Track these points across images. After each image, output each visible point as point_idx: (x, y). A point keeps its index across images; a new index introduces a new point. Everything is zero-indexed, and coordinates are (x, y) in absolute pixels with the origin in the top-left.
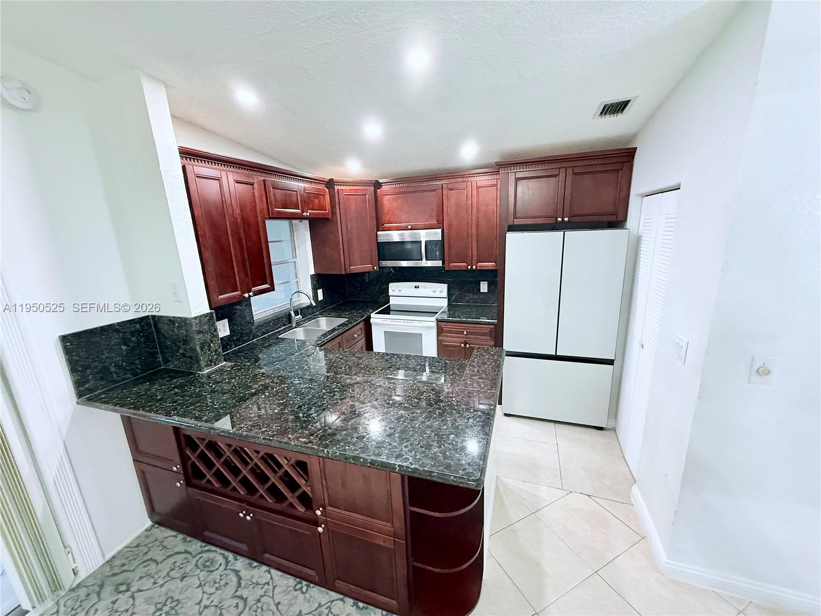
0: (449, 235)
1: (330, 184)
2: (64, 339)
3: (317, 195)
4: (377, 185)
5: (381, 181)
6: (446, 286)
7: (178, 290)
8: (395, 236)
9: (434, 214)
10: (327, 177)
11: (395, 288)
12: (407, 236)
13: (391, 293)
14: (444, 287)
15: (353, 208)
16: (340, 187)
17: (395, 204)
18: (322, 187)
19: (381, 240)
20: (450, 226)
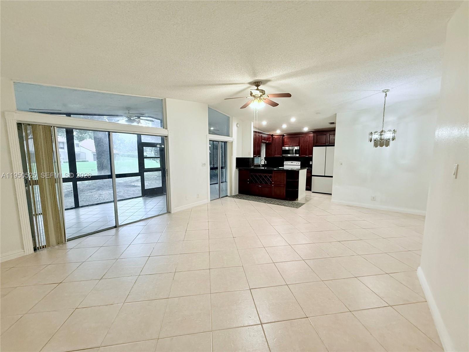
0: (301, 148)
1: (272, 135)
2: (237, 158)
3: (270, 138)
4: (283, 136)
5: (284, 135)
6: (300, 162)
7: (250, 154)
8: (287, 148)
9: (298, 143)
10: (272, 134)
11: (285, 163)
12: (291, 148)
13: (284, 164)
14: (300, 163)
15: (277, 141)
16: (274, 136)
17: (288, 141)
18: (270, 136)
19: (283, 149)
20: (302, 146)
